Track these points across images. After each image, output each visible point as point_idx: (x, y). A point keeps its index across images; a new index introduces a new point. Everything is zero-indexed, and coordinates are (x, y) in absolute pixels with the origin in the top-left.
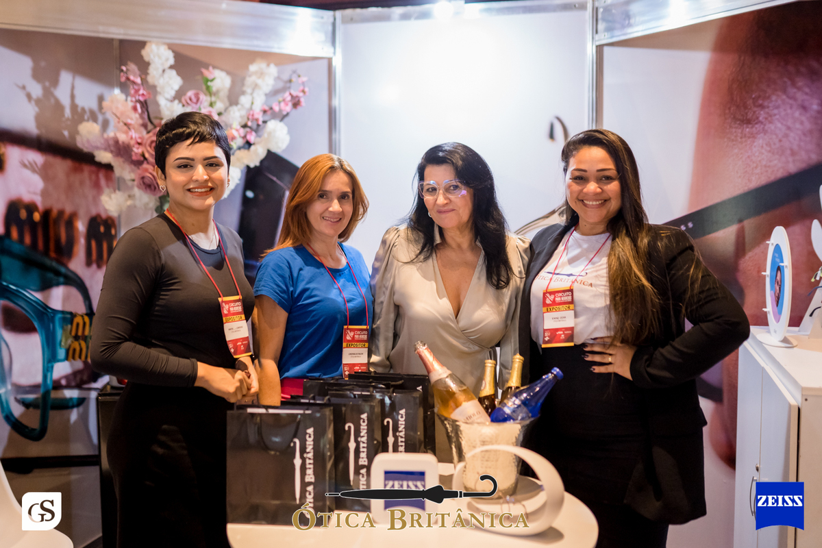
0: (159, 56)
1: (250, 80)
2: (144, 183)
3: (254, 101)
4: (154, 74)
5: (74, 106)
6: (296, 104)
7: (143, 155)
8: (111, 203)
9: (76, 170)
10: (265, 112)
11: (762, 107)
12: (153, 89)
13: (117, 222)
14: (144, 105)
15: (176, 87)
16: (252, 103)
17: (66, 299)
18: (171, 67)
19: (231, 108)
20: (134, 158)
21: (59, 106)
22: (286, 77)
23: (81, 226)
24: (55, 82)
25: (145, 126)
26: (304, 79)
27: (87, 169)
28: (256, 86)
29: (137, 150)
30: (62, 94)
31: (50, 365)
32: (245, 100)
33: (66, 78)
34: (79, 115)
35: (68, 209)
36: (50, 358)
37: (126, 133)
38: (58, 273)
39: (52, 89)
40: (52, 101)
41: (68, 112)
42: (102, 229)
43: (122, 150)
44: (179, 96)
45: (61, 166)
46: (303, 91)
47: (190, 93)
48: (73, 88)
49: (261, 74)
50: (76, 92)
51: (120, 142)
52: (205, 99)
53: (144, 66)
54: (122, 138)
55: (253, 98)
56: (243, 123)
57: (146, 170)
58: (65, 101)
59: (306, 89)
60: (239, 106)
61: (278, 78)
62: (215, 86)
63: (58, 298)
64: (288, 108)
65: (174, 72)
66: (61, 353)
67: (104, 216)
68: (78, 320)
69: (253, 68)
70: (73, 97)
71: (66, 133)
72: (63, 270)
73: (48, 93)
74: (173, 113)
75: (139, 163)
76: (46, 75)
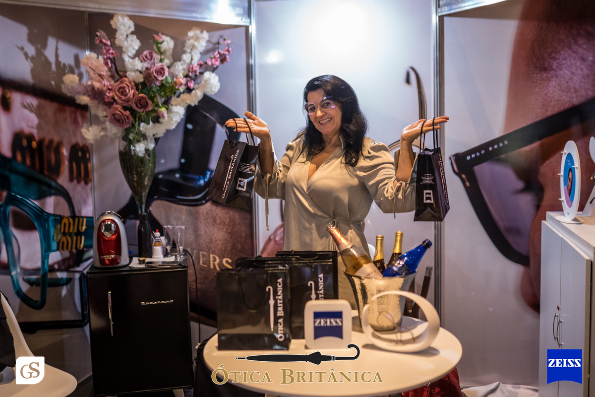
0: (124, 25)
1: (189, 43)
2: (115, 118)
3: (193, 57)
4: (120, 38)
5: (58, 63)
6: (223, 59)
7: (113, 98)
8: (90, 134)
9: (61, 110)
10: (201, 65)
11: (554, 59)
12: (120, 49)
13: (90, 149)
14: (113, 61)
15: (137, 48)
16: (192, 59)
17: (56, 205)
18: (132, 33)
19: (176, 63)
20: (106, 100)
21: (47, 62)
22: (214, 40)
23: (65, 152)
24: (45, 45)
25: (112, 77)
26: (229, 42)
27: (68, 109)
28: (193, 47)
29: (109, 94)
30: (49, 53)
31: (46, 254)
32: (186, 57)
33: (52, 42)
34: (62, 70)
35: (56, 140)
36: (46, 250)
37: (99, 82)
38: (50, 186)
39: (42, 50)
40: (43, 59)
41: (54, 67)
42: (80, 154)
43: (97, 94)
44: (138, 54)
45: (50, 108)
46: (228, 51)
47: (146, 52)
48: (57, 49)
49: (197, 38)
50: (59, 52)
51: (96, 89)
52: (157, 57)
54: (97, 85)
55: (192, 56)
56: (185, 74)
57: (117, 109)
58: (52, 59)
59: (230, 49)
60: (182, 62)
61: (209, 41)
62: (164, 46)
63: (50, 204)
64: (218, 63)
65: (135, 37)
66: (54, 245)
67: (81, 144)
68: (65, 221)
69: (191, 33)
70: (57, 56)
71: (53, 83)
72: (53, 184)
73: (40, 53)
74: (134, 66)
75: (110, 104)
76: (38, 39)
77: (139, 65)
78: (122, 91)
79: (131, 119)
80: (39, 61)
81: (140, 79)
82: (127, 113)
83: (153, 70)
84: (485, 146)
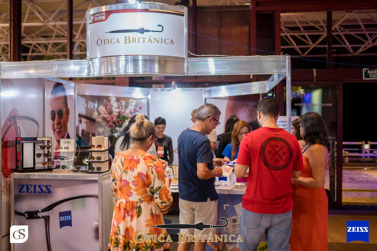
0: (113, 99)
1: (130, 103)
2: (109, 126)
4: (112, 102)
5: (90, 108)
6: (140, 108)
7: (109, 120)
10: (134, 110)
12: (112, 106)
14: (110, 109)
15: (116, 105)
19: (126, 109)
20: (107, 120)
22: (138, 103)
25: (109, 114)
26: (142, 103)
27: (92, 122)
28: (131, 105)
29: (108, 119)
30: (89, 106)
32: (130, 108)
35: (89, 131)
37: (106, 115)
41: (89, 110)
43: (104, 119)
44: (117, 107)
45: (89, 122)
46: (142, 106)
49: (132, 102)
54: (105, 116)
56: (129, 113)
57: (110, 123)
58: (89, 107)
60: (128, 109)
61: (136, 103)
65: (116, 102)
67: (94, 133)
69: (130, 100)
70: (90, 106)
71: (89, 115)
73: (87, 106)
74: (115, 111)
75: (108, 122)
76: (87, 102)
77: (117, 110)
78: (112, 118)
79: (114, 126)
80: (87, 108)
81: (117, 114)
82: (114, 124)
83: (121, 112)
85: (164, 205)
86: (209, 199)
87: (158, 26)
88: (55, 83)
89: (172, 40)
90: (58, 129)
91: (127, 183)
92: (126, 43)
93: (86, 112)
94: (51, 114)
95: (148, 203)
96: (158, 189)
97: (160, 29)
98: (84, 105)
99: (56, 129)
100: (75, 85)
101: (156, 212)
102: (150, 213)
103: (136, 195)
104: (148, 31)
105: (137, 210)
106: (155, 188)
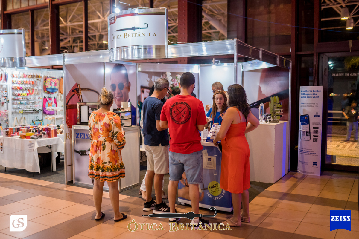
0: (169, 74)
4: (167, 77)
18: (171, 76)
24: (151, 78)
30: (153, 80)
33: (153, 77)
44: (172, 80)
47: (174, 80)
48: (154, 78)
52: (176, 80)
53: (166, 75)
62: (178, 78)
65: (171, 77)
70: (154, 80)
73: (150, 80)
76: (150, 77)
77: (172, 83)
79: (169, 95)
80: (151, 82)
81: (172, 86)
83: (174, 84)
84: (253, 104)
85: (120, 143)
86: (160, 145)
87: (145, 24)
88: (115, 64)
89: (155, 33)
90: (118, 97)
91: (98, 130)
92: (125, 38)
93: (149, 84)
94: (111, 86)
95: (110, 142)
96: (116, 133)
97: (146, 26)
98: (147, 79)
99: (117, 97)
100: (137, 64)
101: (114, 148)
102: (111, 148)
103: (102, 137)
104: (138, 28)
105: (103, 146)
106: (114, 132)
